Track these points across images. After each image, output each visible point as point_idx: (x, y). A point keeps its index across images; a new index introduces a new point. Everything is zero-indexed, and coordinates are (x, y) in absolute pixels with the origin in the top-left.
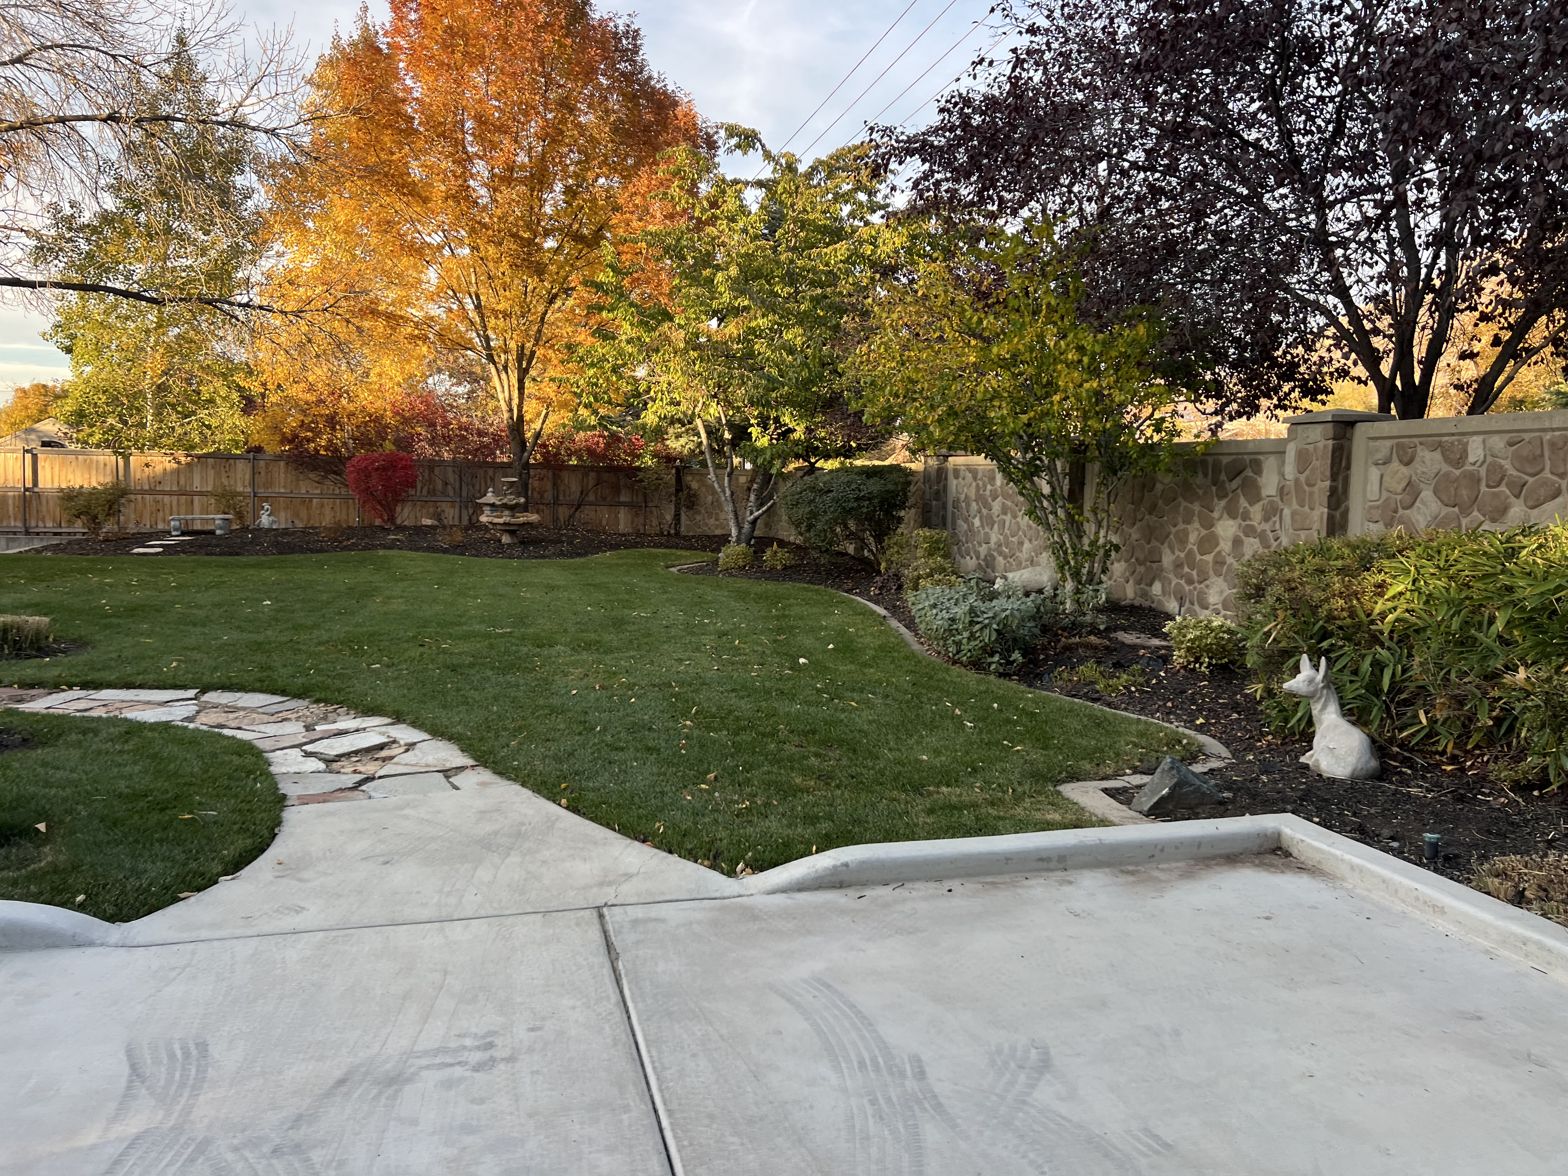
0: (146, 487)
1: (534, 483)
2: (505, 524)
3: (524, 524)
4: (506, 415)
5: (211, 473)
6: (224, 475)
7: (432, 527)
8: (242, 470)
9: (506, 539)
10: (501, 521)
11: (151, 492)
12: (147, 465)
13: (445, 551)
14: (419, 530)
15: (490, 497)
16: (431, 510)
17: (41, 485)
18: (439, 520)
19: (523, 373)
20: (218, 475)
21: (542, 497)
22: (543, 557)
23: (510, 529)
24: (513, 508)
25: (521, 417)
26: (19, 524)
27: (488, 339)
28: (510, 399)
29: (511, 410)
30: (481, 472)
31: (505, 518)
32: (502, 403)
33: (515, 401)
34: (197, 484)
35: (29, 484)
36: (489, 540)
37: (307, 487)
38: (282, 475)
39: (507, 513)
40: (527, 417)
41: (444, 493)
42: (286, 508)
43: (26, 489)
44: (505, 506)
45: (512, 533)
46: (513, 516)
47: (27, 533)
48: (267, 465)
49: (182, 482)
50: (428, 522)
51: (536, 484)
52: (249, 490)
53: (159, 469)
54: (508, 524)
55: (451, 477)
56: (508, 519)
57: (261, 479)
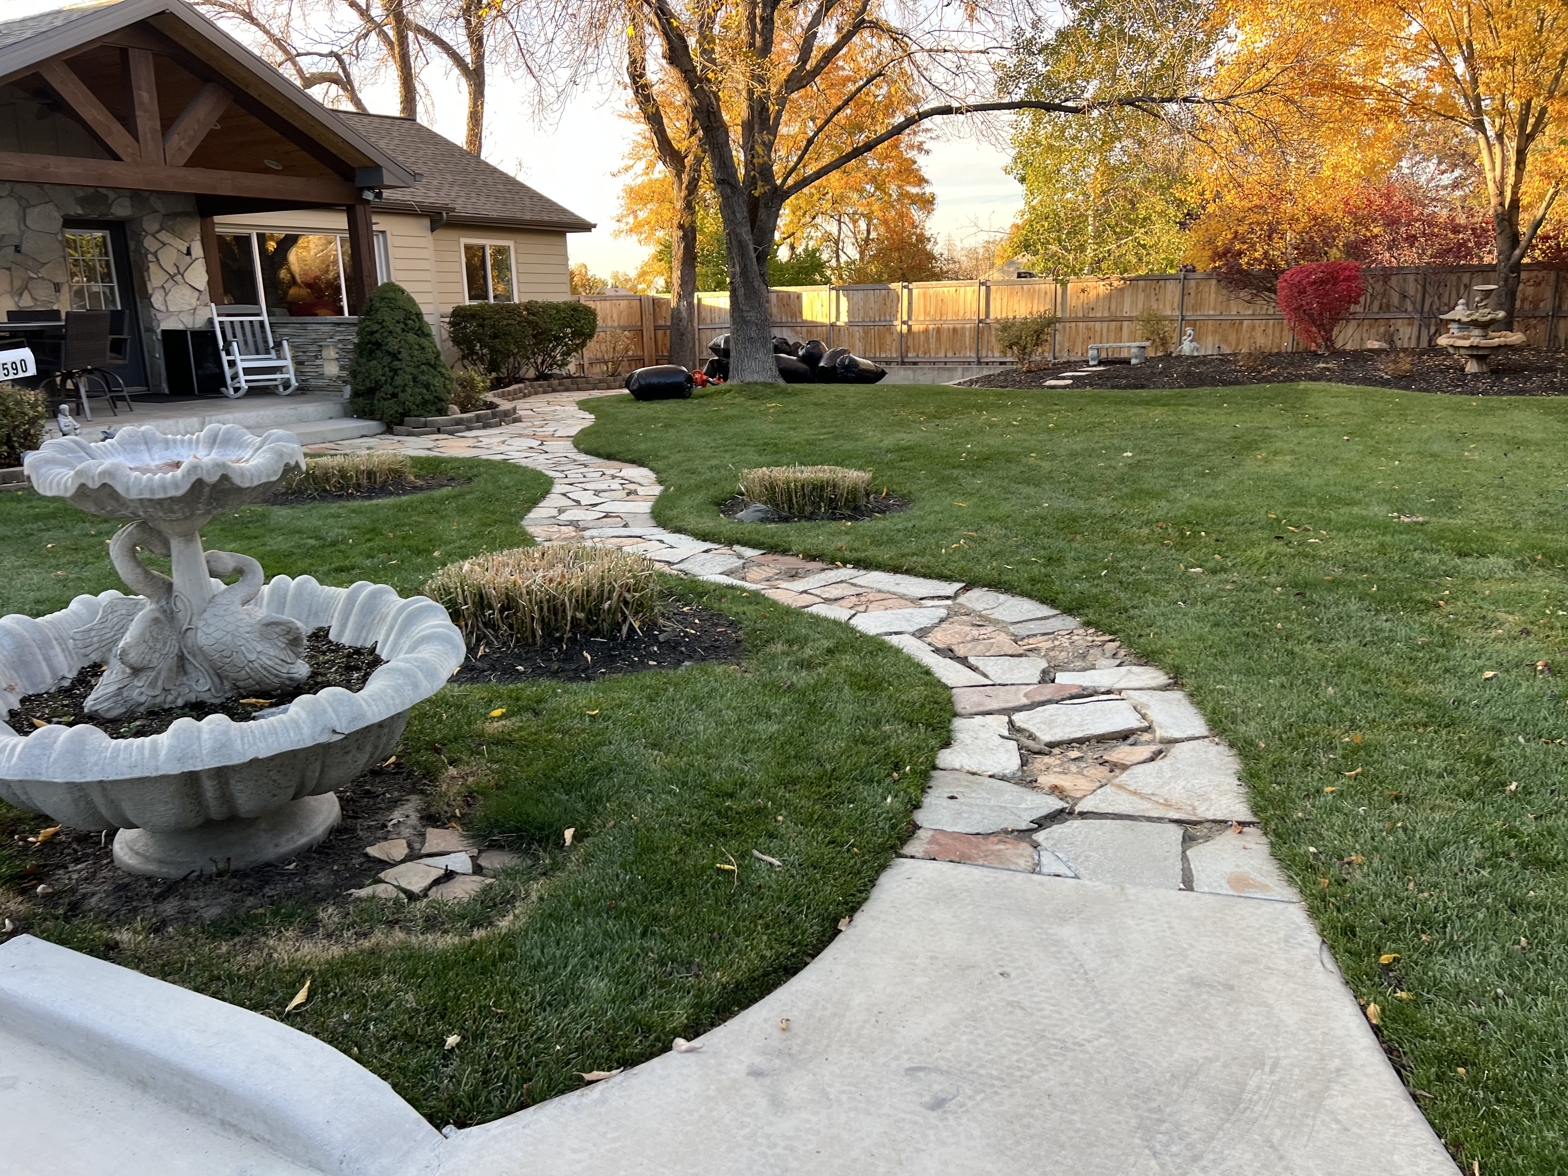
0: (1080, 315)
1: (1525, 290)
2: (1471, 347)
3: (1500, 346)
4: (1494, 201)
5: (1141, 296)
6: (1153, 298)
7: (1378, 352)
8: (1172, 290)
9: (1471, 367)
10: (1467, 343)
11: (1085, 319)
12: (1083, 291)
13: (1385, 383)
14: (1361, 356)
15: (1460, 312)
16: (1382, 330)
17: (992, 316)
18: (1391, 342)
19: (1526, 139)
20: (1148, 297)
21: (1536, 307)
22: (1521, 392)
23: (1479, 355)
24: (1485, 326)
25: (1515, 203)
26: (974, 355)
27: (1478, 99)
28: (1503, 178)
29: (1501, 193)
30: (1454, 278)
31: (1475, 338)
32: (1491, 185)
33: (1511, 180)
34: (1127, 310)
35: (982, 317)
36: (1449, 368)
37: (1238, 307)
38: (1213, 296)
39: (1477, 332)
40: (1525, 201)
41: (1401, 309)
42: (1215, 332)
43: (980, 321)
44: (1475, 324)
45: (1480, 359)
46: (1485, 337)
47: (979, 363)
48: (1198, 285)
49: (1113, 308)
50: (1376, 345)
51: (1530, 291)
52: (1177, 313)
53: (1093, 294)
54: (1477, 347)
55: (1412, 288)
56: (1475, 341)
57: (1190, 301)
